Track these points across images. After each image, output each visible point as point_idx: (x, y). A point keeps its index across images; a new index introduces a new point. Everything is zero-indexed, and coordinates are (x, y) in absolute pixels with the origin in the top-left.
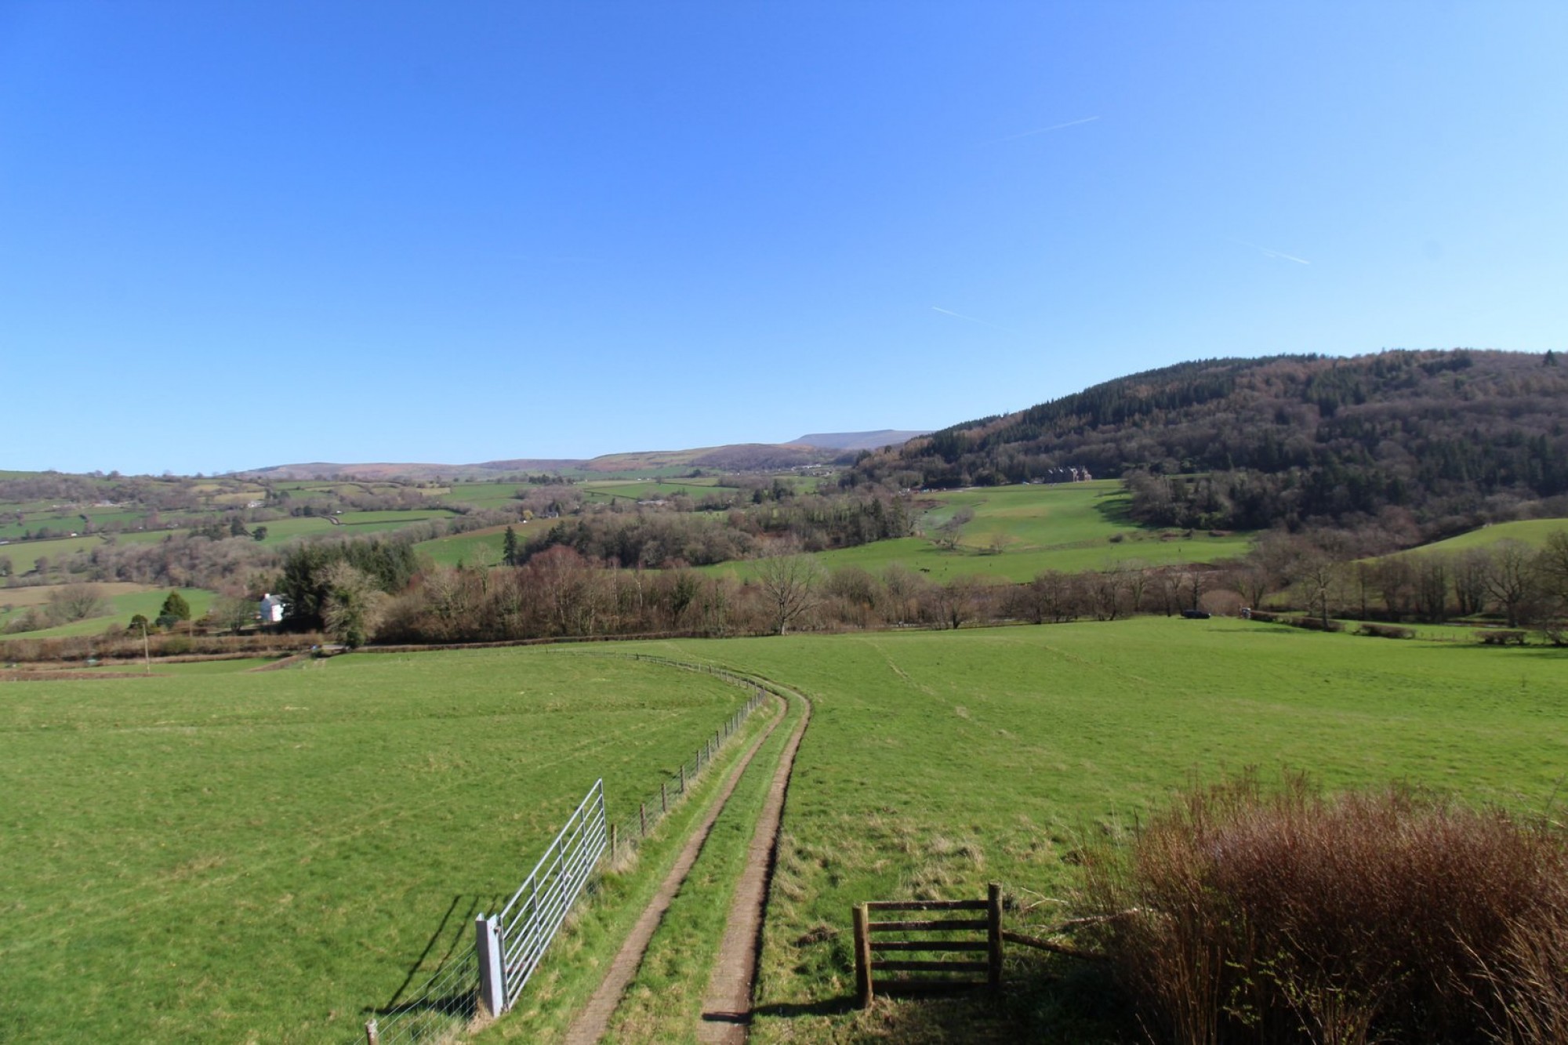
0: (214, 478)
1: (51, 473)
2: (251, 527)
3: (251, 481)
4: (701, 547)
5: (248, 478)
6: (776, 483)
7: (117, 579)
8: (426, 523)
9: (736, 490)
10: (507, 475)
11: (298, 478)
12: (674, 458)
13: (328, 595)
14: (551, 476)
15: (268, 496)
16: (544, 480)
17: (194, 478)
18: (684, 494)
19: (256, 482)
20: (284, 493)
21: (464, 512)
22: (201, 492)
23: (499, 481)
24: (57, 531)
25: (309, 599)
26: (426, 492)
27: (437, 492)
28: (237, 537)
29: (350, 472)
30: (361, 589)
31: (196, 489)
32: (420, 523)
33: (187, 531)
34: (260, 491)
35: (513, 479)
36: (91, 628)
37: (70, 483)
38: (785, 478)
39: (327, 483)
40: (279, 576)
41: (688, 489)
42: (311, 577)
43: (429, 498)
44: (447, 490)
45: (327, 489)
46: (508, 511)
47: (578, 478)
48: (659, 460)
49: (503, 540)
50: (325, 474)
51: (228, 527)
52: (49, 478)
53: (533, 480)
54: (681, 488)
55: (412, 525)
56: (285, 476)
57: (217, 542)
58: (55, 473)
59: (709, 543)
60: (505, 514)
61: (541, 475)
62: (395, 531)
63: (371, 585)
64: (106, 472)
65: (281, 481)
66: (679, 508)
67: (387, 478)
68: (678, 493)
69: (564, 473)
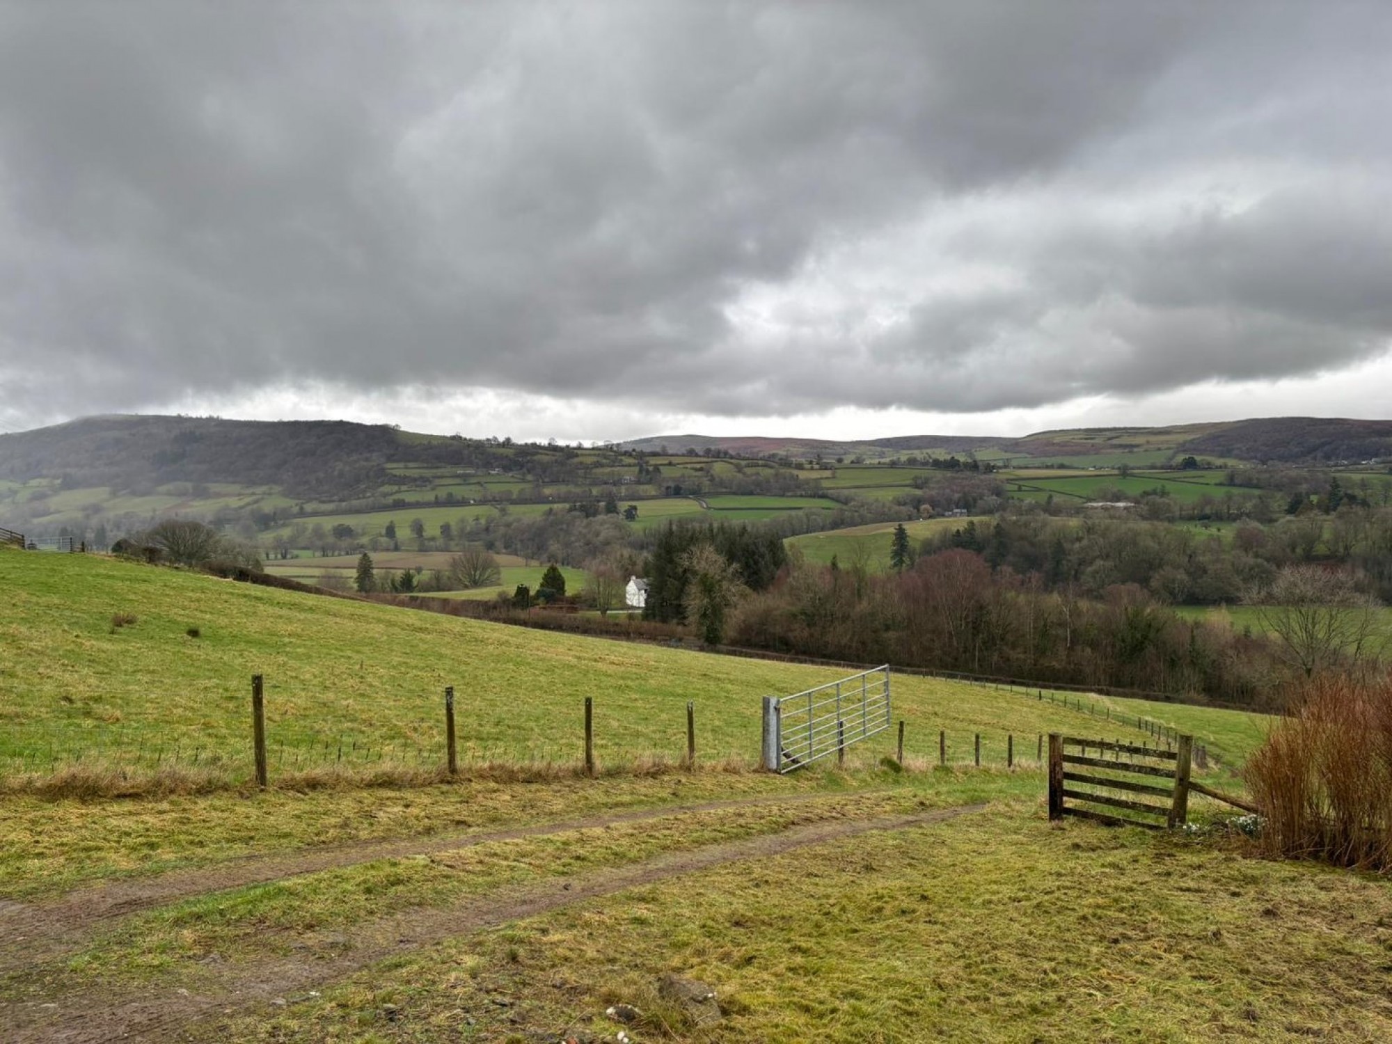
0: (593, 449)
1: (457, 438)
2: (624, 506)
3: (626, 453)
4: (1181, 576)
5: (624, 450)
6: (1335, 484)
7: (504, 551)
8: (800, 513)
9: (1257, 492)
10: (904, 456)
11: (670, 452)
12: (1152, 438)
13: (690, 583)
14: (962, 458)
15: (641, 471)
16: (952, 465)
17: (574, 449)
18: (1164, 493)
19: (630, 455)
20: (657, 468)
21: (846, 502)
22: (581, 463)
23: (893, 465)
24: (460, 498)
25: (672, 583)
26: (803, 475)
27: (815, 475)
28: (609, 515)
29: (722, 447)
30: (724, 578)
31: (576, 460)
32: (793, 513)
33: (567, 506)
34: (634, 465)
35: (912, 462)
36: (487, 594)
37: (471, 449)
38: (1357, 477)
39: (699, 459)
40: (646, 558)
41: (1170, 486)
42: (677, 560)
43: (807, 481)
44: (828, 473)
45: (698, 466)
46: (899, 504)
47: (1000, 464)
48: (1126, 440)
49: (890, 542)
50: (699, 449)
51: (602, 504)
52: (455, 442)
53: (937, 464)
54: (1158, 485)
55: (785, 514)
56: (658, 450)
57: (591, 518)
58: (460, 437)
59: (1198, 571)
60: (897, 508)
61: (948, 457)
62: (766, 520)
63: (734, 575)
64: (501, 439)
65: (654, 454)
66: (1155, 514)
67: (761, 455)
68: (1154, 492)
69: (982, 456)
